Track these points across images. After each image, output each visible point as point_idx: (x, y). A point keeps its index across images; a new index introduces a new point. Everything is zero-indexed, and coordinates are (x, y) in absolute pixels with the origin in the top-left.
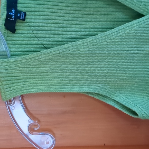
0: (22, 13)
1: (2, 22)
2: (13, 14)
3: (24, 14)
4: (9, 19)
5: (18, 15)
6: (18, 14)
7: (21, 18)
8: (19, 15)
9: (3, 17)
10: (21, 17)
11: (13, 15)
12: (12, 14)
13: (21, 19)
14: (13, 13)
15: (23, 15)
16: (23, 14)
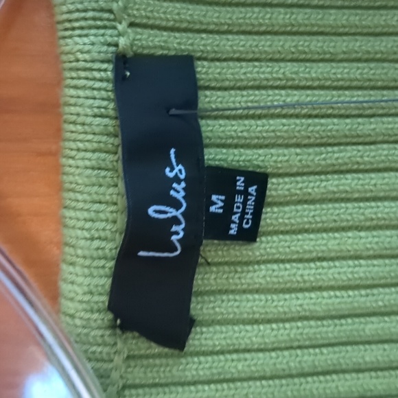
0: (240, 183)
1: (80, 280)
2: (178, 214)
3: (252, 190)
4: (142, 253)
5: (212, 209)
6: (214, 198)
7: (233, 230)
8: (217, 204)
9: (92, 239)
10: (235, 218)
11: (175, 221)
12: (172, 212)
13: (233, 238)
14: (176, 204)
15: (245, 203)
16: (246, 193)
